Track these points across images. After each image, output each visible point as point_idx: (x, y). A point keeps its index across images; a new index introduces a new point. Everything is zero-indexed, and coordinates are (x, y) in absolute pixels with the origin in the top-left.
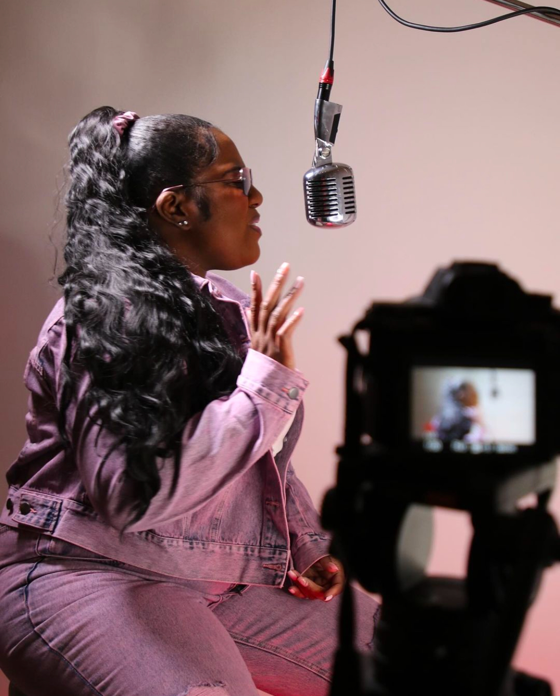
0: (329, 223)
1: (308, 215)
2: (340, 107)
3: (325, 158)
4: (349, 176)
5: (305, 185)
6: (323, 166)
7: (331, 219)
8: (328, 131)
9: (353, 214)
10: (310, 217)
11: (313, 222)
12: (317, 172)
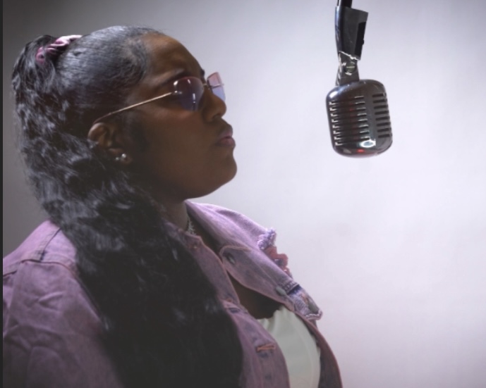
0: (360, 151)
1: (333, 141)
2: (365, 15)
3: (350, 74)
4: (381, 93)
5: (328, 107)
6: (350, 83)
7: (362, 144)
8: (353, 43)
9: (388, 138)
10: (336, 144)
11: (340, 150)
12: (342, 89)
